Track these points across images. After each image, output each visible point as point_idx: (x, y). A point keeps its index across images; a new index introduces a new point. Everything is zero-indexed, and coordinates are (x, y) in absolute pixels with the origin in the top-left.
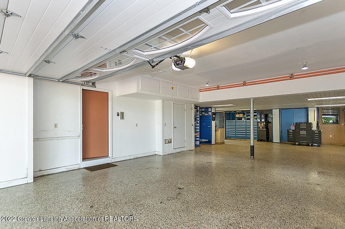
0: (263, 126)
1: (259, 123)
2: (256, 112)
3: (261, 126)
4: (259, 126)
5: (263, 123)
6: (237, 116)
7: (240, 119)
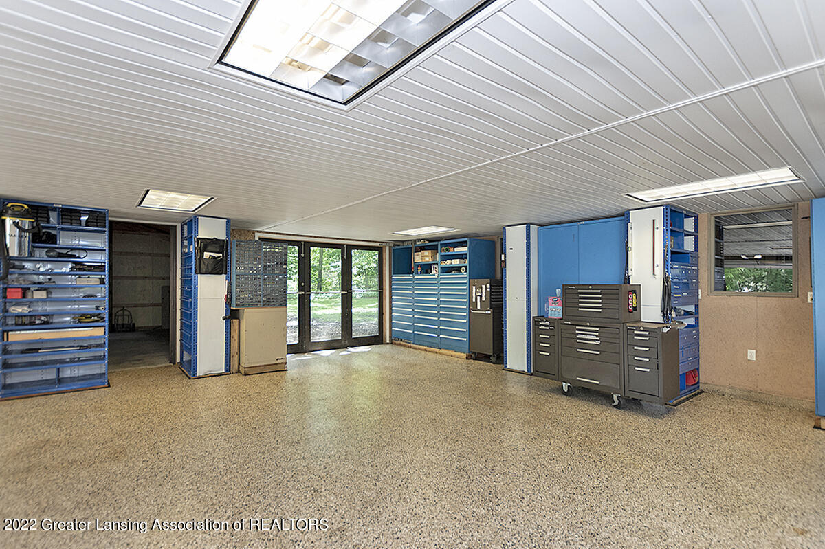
0: (484, 299)
1: (474, 287)
2: (466, 242)
3: (479, 298)
4: (474, 300)
5: (484, 286)
6: (418, 258)
7: (427, 269)
